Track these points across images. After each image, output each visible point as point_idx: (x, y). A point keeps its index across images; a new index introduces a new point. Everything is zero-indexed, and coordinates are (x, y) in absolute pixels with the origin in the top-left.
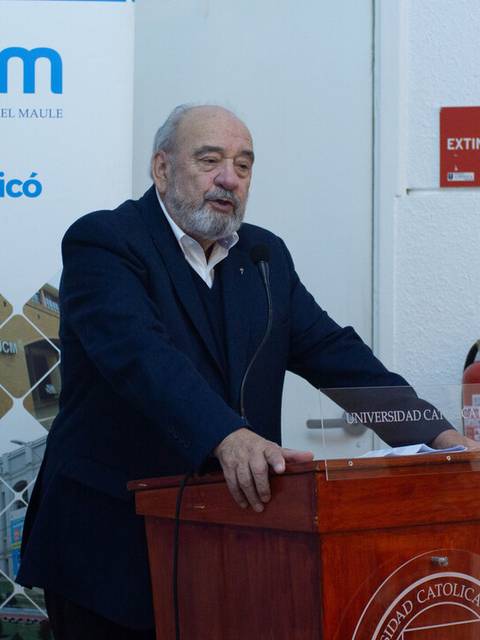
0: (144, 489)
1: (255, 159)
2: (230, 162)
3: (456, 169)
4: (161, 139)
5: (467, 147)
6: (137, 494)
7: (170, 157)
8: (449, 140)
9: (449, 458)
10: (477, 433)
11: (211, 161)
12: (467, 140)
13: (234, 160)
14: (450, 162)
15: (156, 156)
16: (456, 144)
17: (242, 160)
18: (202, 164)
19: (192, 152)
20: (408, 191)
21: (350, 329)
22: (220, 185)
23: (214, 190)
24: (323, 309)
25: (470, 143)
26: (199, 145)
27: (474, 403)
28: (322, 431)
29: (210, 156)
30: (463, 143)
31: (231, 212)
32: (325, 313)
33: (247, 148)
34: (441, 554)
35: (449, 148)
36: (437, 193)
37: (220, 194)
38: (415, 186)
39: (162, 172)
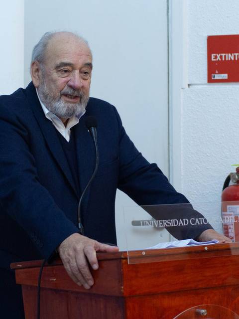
0: (21, 268)
1: (93, 68)
2: (77, 72)
3: (217, 72)
4: (36, 55)
5: (223, 59)
6: (16, 271)
7: (41, 66)
8: (213, 55)
9: (206, 248)
10: (230, 228)
11: (66, 71)
12: (223, 55)
13: (80, 70)
14: (213, 68)
15: (33, 64)
16: (217, 57)
17: (85, 69)
18: (60, 74)
19: (54, 66)
20: (189, 85)
21: (155, 165)
22: (71, 87)
23: (67, 90)
24: (140, 152)
25: (225, 56)
26: (58, 62)
27: (228, 210)
28: (142, 227)
29: (65, 68)
30: (221, 57)
31: (79, 102)
32: (140, 154)
33: (88, 61)
34: (203, 308)
35: (213, 60)
36: (205, 86)
37: (70, 91)
38: (193, 83)
39: (37, 74)
